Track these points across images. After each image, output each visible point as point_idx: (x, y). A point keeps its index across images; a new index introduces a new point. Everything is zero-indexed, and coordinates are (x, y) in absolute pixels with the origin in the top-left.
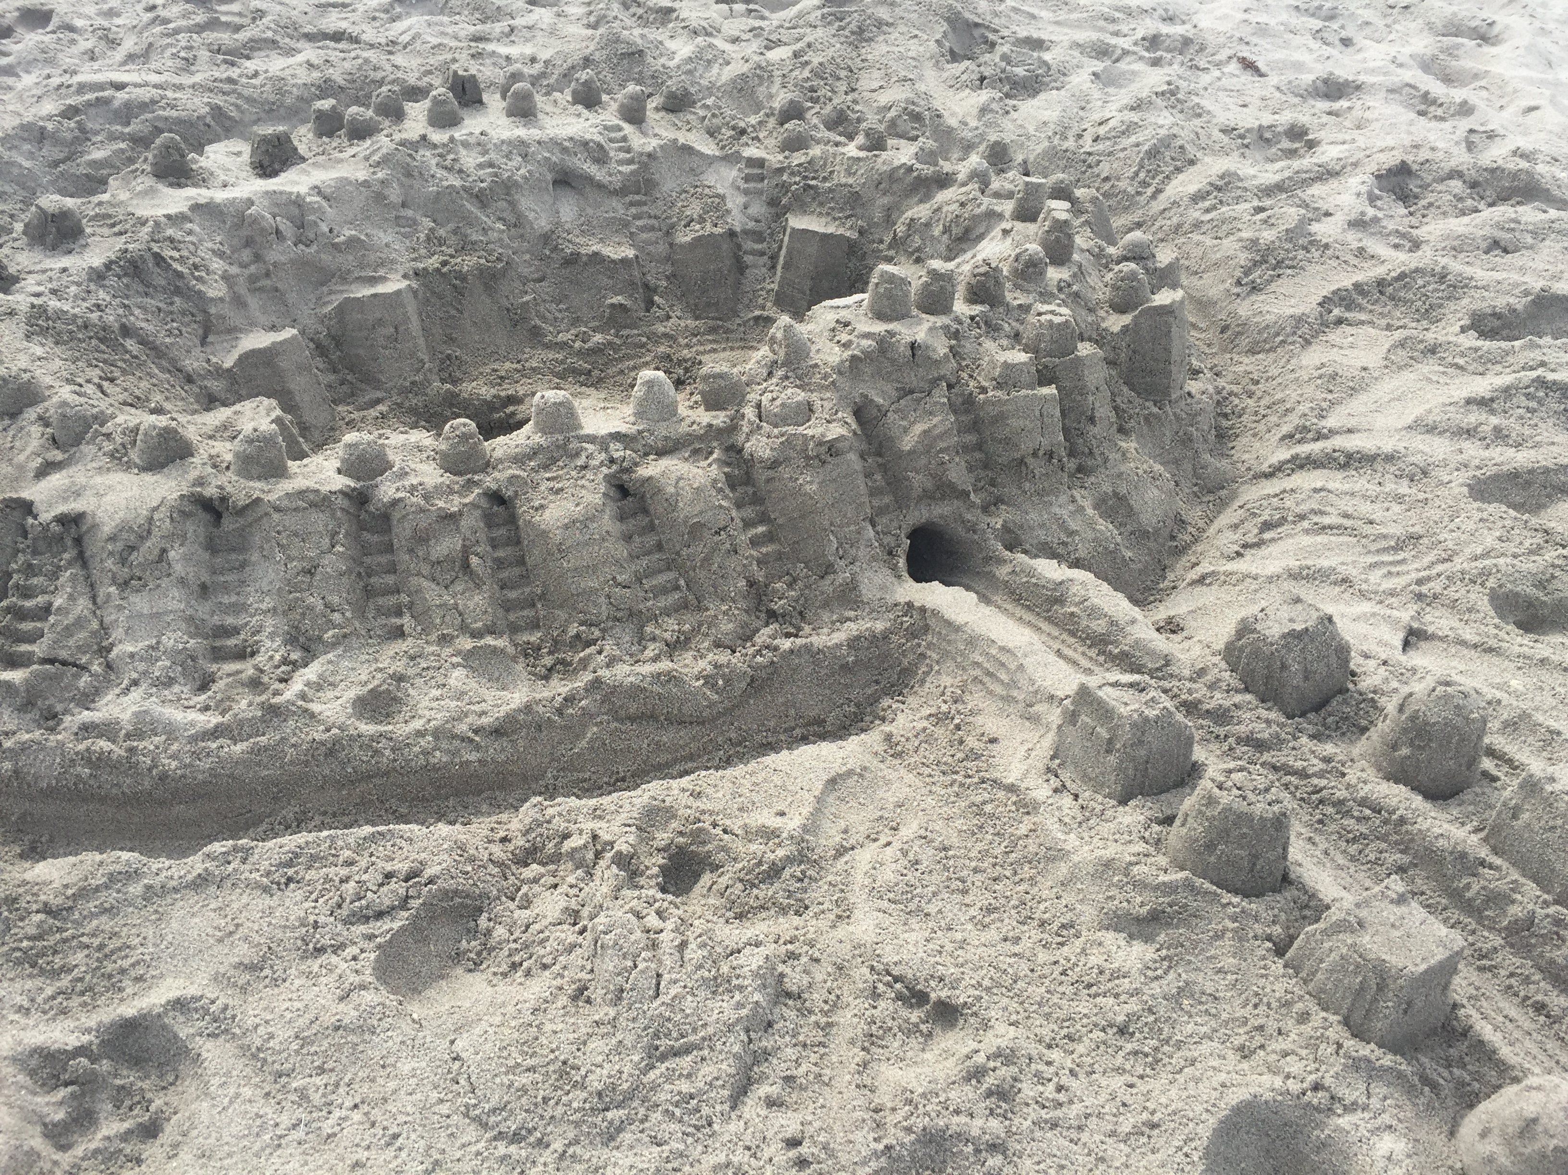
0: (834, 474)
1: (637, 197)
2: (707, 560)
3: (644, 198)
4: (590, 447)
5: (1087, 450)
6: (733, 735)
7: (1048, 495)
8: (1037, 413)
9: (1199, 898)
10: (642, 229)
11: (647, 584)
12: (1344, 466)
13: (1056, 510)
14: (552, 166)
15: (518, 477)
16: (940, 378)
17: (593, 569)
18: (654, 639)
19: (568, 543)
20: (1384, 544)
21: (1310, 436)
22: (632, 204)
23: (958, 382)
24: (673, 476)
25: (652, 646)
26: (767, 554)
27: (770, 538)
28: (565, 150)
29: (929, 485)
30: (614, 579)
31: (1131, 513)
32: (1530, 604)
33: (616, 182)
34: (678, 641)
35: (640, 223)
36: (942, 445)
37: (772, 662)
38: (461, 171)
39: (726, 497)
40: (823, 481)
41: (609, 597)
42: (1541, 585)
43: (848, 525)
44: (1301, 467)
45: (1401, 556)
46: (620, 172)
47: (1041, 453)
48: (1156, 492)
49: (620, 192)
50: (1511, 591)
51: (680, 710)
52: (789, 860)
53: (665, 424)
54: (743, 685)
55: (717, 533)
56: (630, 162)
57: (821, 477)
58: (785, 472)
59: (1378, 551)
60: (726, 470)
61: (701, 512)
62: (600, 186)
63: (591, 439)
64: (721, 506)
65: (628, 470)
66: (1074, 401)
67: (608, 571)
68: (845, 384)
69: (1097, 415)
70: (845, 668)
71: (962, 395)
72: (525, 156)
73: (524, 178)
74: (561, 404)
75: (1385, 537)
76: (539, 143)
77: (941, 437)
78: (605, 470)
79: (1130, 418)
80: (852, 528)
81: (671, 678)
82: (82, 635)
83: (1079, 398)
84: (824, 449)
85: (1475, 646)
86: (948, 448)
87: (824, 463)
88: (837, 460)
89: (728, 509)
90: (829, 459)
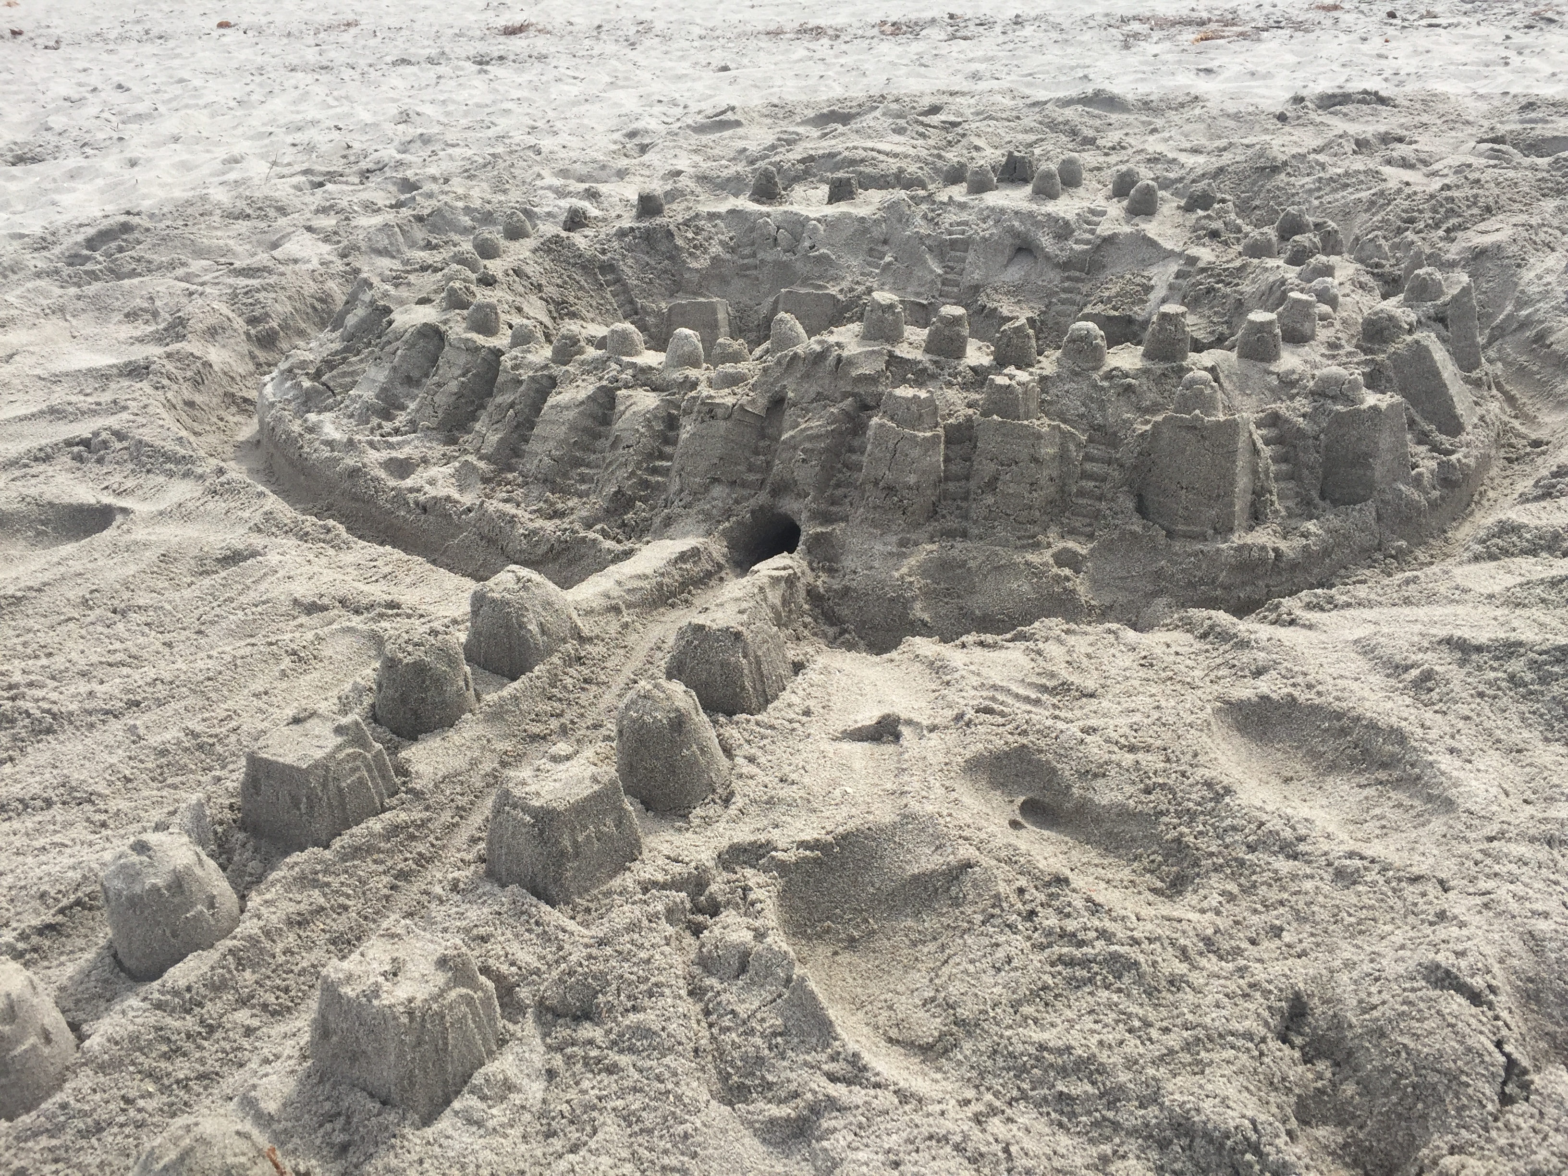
1: (1078, 274)
3: (1084, 275)
4: (616, 367)
10: (1063, 302)
14: (1017, 235)
22: (1068, 278)
24: (632, 401)
27: (668, 472)
28: (1038, 224)
30: (550, 451)
33: (1063, 256)
34: (563, 512)
35: (1063, 296)
38: (937, 224)
39: (646, 425)
46: (1071, 249)
49: (1065, 266)
55: (624, 448)
56: (1088, 242)
61: (626, 430)
62: (1048, 258)
64: (638, 431)
65: (618, 389)
67: (551, 445)
72: (997, 222)
73: (983, 238)
76: (1016, 213)
78: (605, 383)
82: (348, 379)
86: (812, 450)
87: (703, 421)
88: (713, 422)
89: (642, 434)
90: (707, 419)
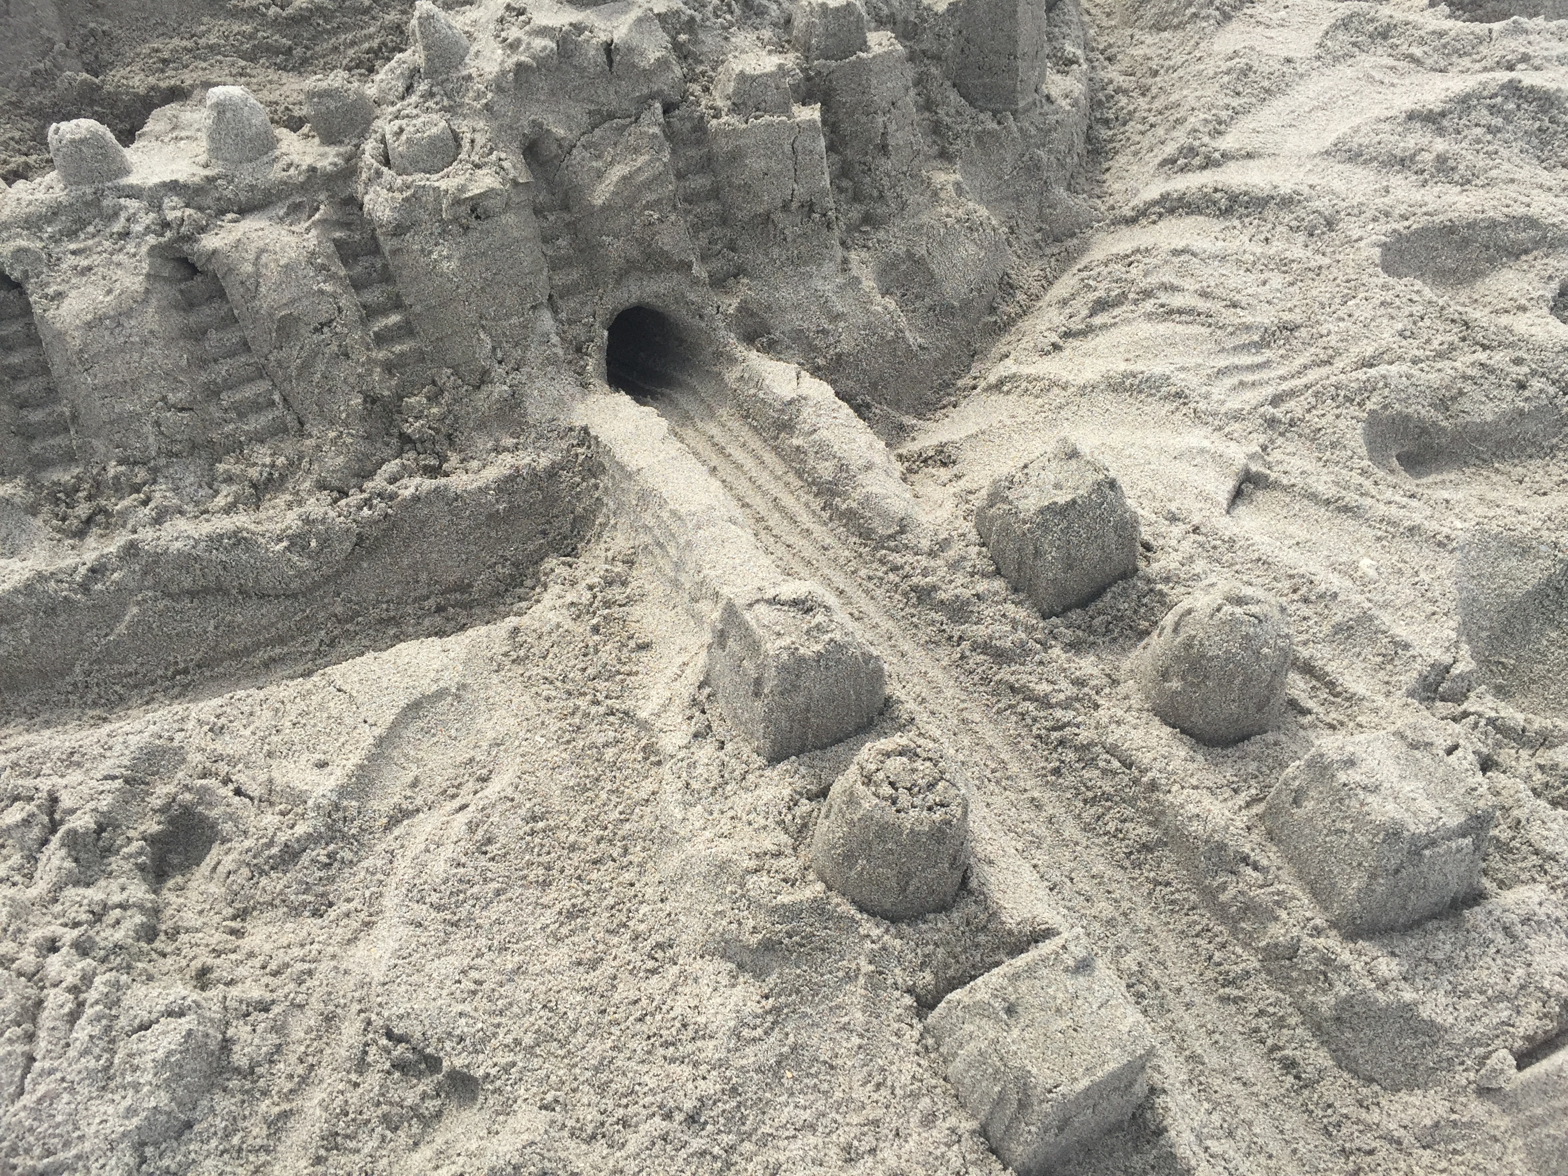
0: (483, 246)
2: (306, 367)
4: (133, 204)
5: (875, 193)
6: (339, 610)
7: (806, 263)
8: (787, 148)
9: (830, 924)
11: (226, 399)
12: (1226, 213)
13: (818, 284)
15: (26, 250)
16: (652, 96)
17: (133, 386)
18: (229, 479)
19: (95, 348)
20: (1245, 338)
21: (1197, 161)
23: (684, 99)
24: (253, 249)
25: (225, 489)
26: (402, 354)
27: (407, 330)
29: (635, 253)
30: (164, 399)
31: (931, 281)
32: (1424, 430)
34: (270, 479)
36: (651, 197)
37: (386, 515)
39: (332, 277)
40: (467, 256)
41: (157, 424)
42: (1442, 404)
43: (508, 316)
44: (1172, 211)
45: (1267, 354)
47: (794, 205)
48: (972, 249)
50: (1399, 413)
51: (257, 581)
52: (313, 839)
53: (249, 166)
54: (347, 546)
55: (318, 330)
57: (463, 249)
58: (414, 242)
59: (1235, 349)
60: (337, 235)
61: (293, 301)
63: (134, 193)
64: (322, 292)
65: (190, 239)
66: (857, 122)
67: (153, 389)
68: (506, 107)
69: (891, 142)
70: (493, 516)
71: (691, 118)
74: (82, 141)
75: (1248, 328)
77: (648, 185)
78: (151, 240)
79: (957, 136)
80: (514, 320)
81: (238, 539)
83: (864, 119)
84: (464, 210)
85: (1328, 502)
86: (659, 201)
87: (466, 229)
88: (486, 225)
89: (334, 296)
90: (474, 223)
